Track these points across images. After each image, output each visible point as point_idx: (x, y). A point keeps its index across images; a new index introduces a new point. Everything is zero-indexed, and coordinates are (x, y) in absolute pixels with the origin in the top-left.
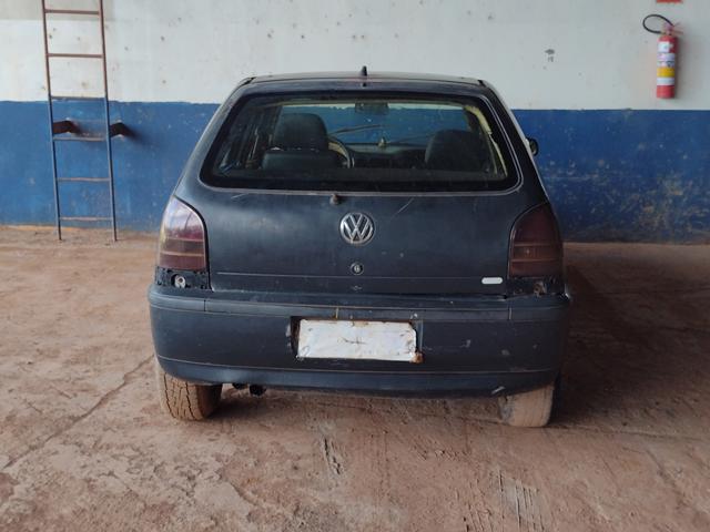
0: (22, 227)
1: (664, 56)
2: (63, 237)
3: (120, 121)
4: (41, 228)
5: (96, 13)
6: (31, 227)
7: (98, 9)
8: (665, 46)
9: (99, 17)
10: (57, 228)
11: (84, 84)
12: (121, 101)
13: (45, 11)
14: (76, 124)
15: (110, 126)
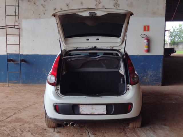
1: (146, 43)
5: (18, 35)
8: (146, 41)
10: (8, 84)
11: (15, 51)
12: (24, 54)
14: (13, 60)
15: (20, 60)
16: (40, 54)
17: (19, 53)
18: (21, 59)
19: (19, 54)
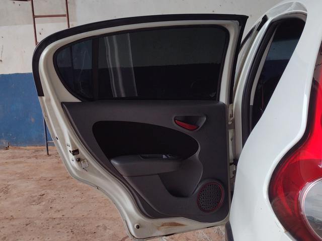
0: (28, 148)
2: (50, 153)
4: (39, 147)
5: (64, 16)
6: (33, 147)
7: (66, 13)
9: (66, 18)
10: (46, 147)
13: (34, 17)
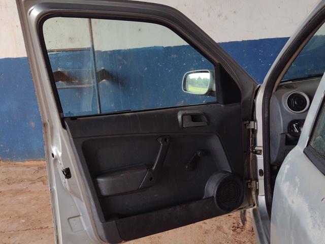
3: (103, 68)
11: (71, 39)
12: (103, 50)
14: (66, 73)
15: (97, 74)
16: (165, 46)
17: (89, 46)
18: (98, 70)
19: (88, 49)
